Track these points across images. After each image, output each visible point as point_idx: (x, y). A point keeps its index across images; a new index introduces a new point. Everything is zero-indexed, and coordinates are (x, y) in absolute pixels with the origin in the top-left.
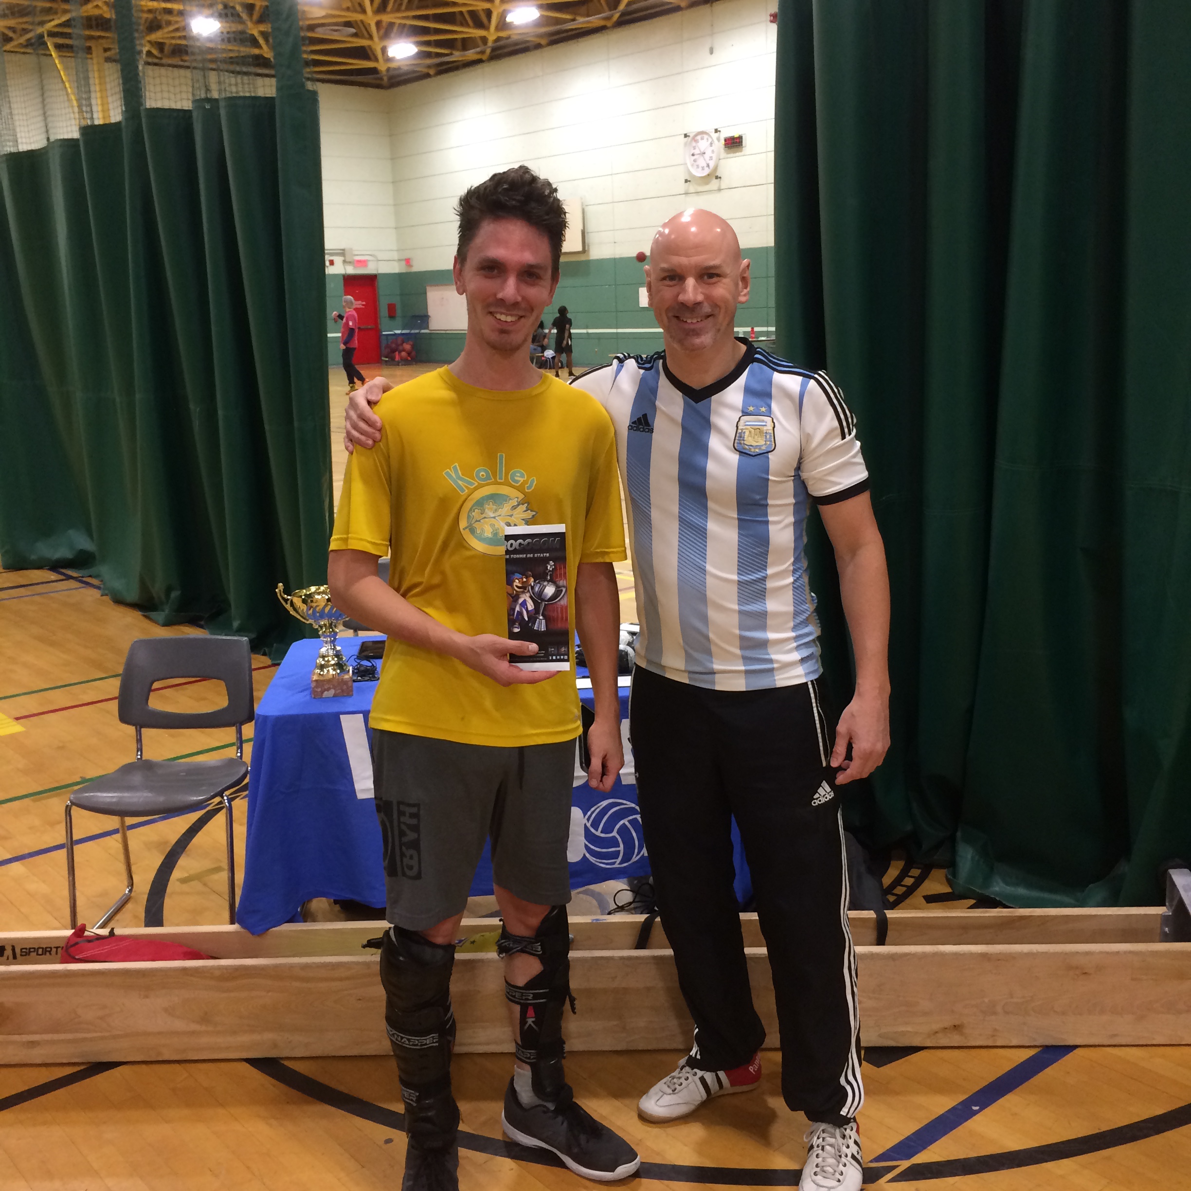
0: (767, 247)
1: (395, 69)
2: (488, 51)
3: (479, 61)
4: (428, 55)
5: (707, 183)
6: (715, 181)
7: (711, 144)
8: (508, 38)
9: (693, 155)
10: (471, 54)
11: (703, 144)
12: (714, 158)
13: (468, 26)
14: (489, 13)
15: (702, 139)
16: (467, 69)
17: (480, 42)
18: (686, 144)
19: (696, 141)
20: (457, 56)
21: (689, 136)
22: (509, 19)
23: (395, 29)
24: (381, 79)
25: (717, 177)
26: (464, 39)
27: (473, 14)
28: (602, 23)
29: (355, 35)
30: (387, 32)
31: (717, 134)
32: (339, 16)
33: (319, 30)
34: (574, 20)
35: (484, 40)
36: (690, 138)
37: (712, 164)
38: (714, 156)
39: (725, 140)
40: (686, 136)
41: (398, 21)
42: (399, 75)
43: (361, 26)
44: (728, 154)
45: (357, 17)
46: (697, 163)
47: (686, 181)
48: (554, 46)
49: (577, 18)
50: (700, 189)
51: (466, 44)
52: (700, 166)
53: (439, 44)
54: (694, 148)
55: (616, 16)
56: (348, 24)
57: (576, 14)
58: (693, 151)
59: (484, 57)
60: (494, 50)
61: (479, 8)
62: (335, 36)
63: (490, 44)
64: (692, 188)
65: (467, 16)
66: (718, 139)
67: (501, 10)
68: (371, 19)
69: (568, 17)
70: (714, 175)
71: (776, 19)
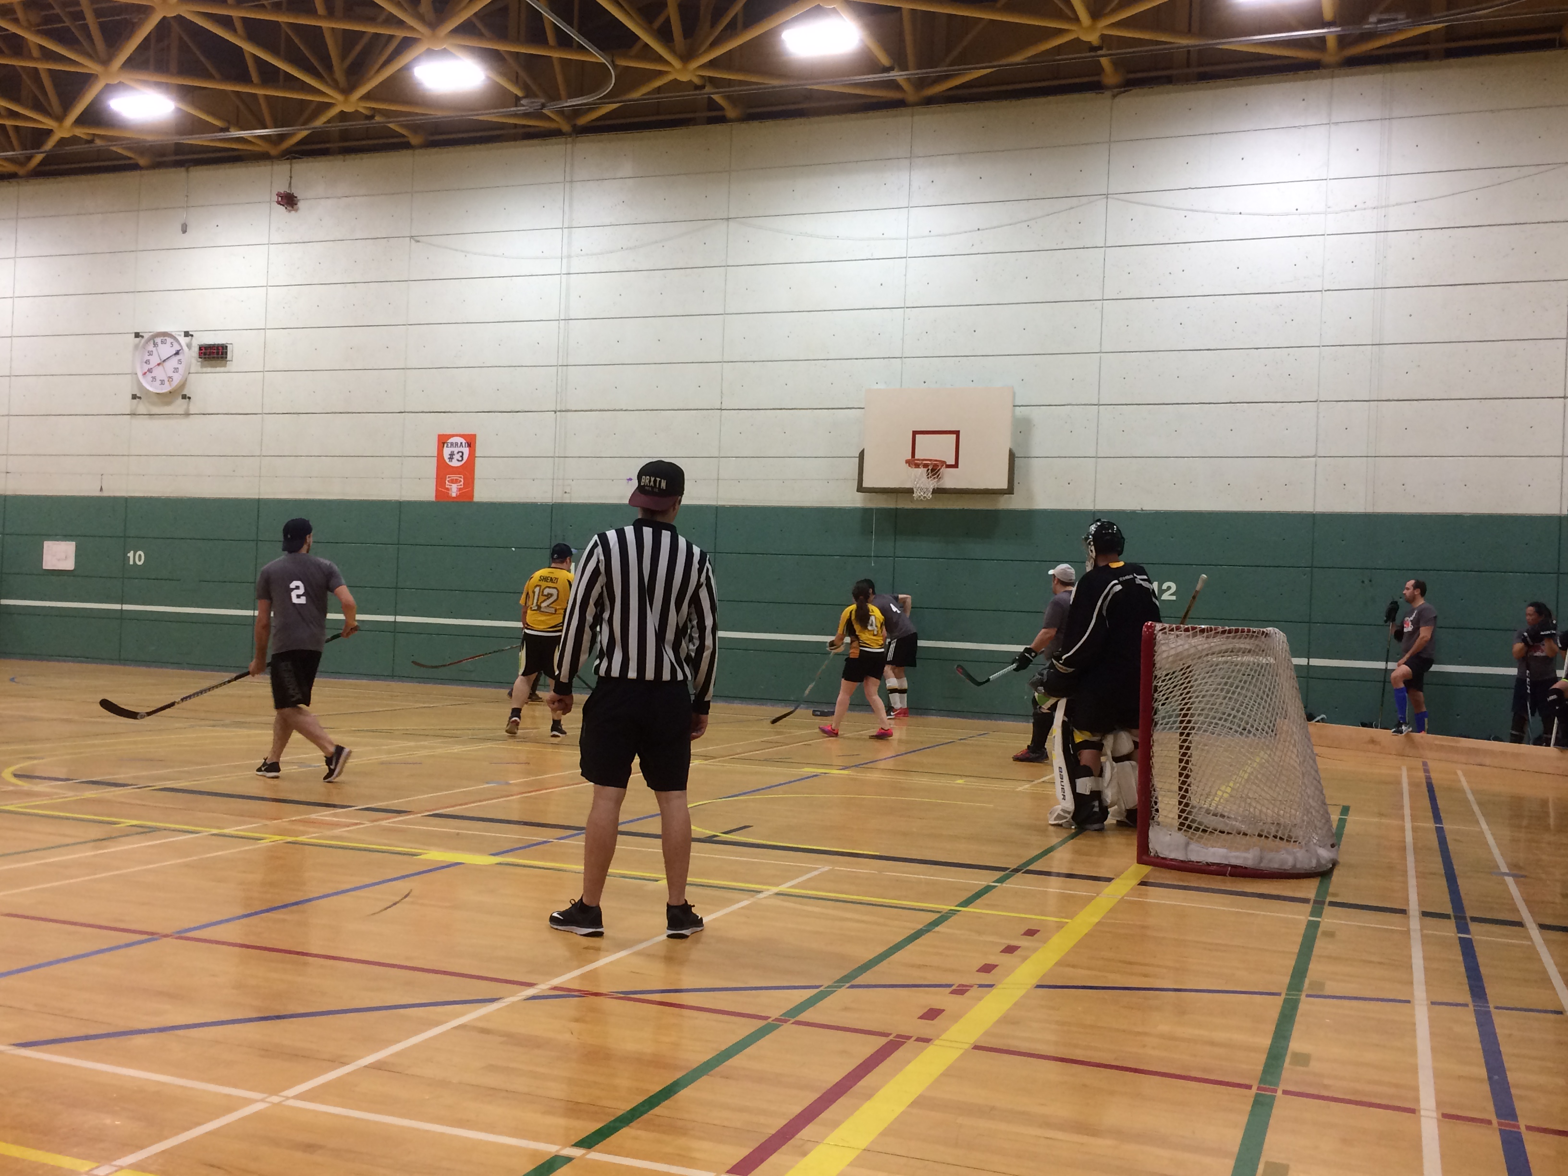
0: (259, 501)
5: (168, 403)
6: (180, 401)
7: (178, 352)
9: (147, 362)
11: (166, 350)
12: (181, 371)
15: (162, 342)
18: (136, 347)
19: (155, 345)
21: (142, 337)
25: (184, 397)
31: (188, 339)
36: (143, 341)
37: (178, 377)
38: (181, 368)
39: (200, 348)
40: (137, 335)
44: (202, 366)
46: (153, 375)
47: (134, 397)
50: (155, 410)
52: (158, 379)
54: (150, 353)
58: (147, 357)
64: (142, 407)
66: (189, 346)
70: (180, 394)
71: (289, 201)
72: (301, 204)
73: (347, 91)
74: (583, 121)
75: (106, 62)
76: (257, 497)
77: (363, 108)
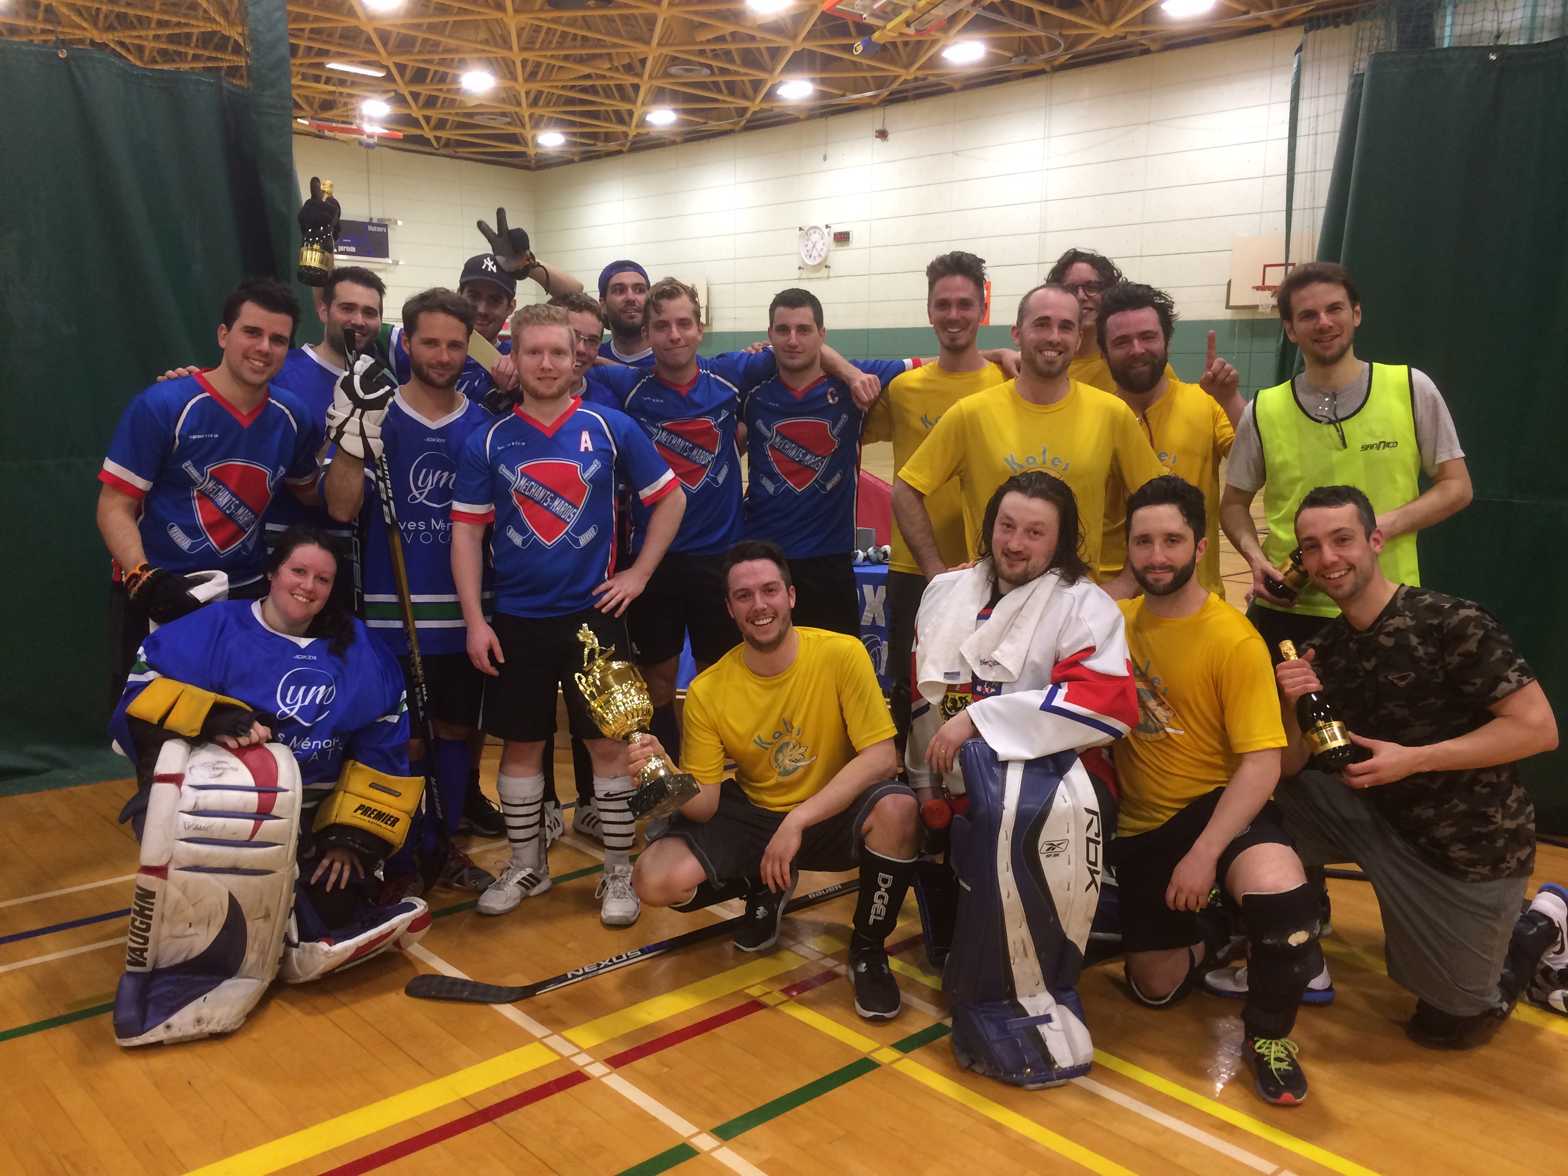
0: (868, 330)
1: (542, 154)
2: (629, 144)
3: (620, 152)
4: (574, 144)
5: (817, 271)
6: (824, 269)
7: (822, 238)
8: (648, 134)
9: (807, 246)
10: (613, 146)
11: (815, 237)
12: (824, 250)
13: (611, 122)
14: (631, 113)
15: (815, 232)
16: (609, 159)
17: (621, 136)
18: (800, 236)
19: (810, 234)
20: (600, 146)
21: (803, 230)
22: (649, 118)
23: (545, 119)
24: (529, 161)
25: (826, 267)
26: (606, 133)
27: (617, 113)
28: (730, 127)
29: (509, 124)
30: (538, 123)
31: (827, 230)
32: (496, 107)
33: (479, 117)
34: (706, 123)
35: (626, 135)
36: (804, 232)
37: (823, 254)
38: (825, 248)
39: (835, 235)
40: (800, 229)
41: (547, 114)
42: (546, 160)
43: (515, 117)
44: (836, 247)
45: (514, 109)
46: (809, 254)
47: (799, 268)
48: (685, 144)
49: (709, 122)
50: (812, 275)
51: (608, 137)
52: (812, 256)
53: (583, 135)
54: (808, 240)
55: (743, 123)
56: (503, 114)
57: (708, 119)
58: (806, 243)
59: (624, 149)
60: (633, 143)
61: (623, 109)
62: (492, 124)
63: (630, 138)
64: (805, 275)
65: (611, 114)
66: (829, 234)
67: (641, 111)
68: (525, 112)
69: (701, 120)
70: (823, 265)
71: (882, 134)
72: (890, 136)
73: (907, 67)
74: (1057, 63)
75: (771, 71)
76: (866, 327)
77: (920, 74)
